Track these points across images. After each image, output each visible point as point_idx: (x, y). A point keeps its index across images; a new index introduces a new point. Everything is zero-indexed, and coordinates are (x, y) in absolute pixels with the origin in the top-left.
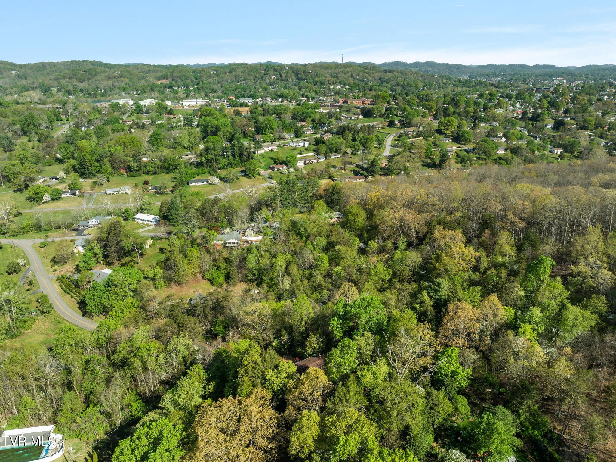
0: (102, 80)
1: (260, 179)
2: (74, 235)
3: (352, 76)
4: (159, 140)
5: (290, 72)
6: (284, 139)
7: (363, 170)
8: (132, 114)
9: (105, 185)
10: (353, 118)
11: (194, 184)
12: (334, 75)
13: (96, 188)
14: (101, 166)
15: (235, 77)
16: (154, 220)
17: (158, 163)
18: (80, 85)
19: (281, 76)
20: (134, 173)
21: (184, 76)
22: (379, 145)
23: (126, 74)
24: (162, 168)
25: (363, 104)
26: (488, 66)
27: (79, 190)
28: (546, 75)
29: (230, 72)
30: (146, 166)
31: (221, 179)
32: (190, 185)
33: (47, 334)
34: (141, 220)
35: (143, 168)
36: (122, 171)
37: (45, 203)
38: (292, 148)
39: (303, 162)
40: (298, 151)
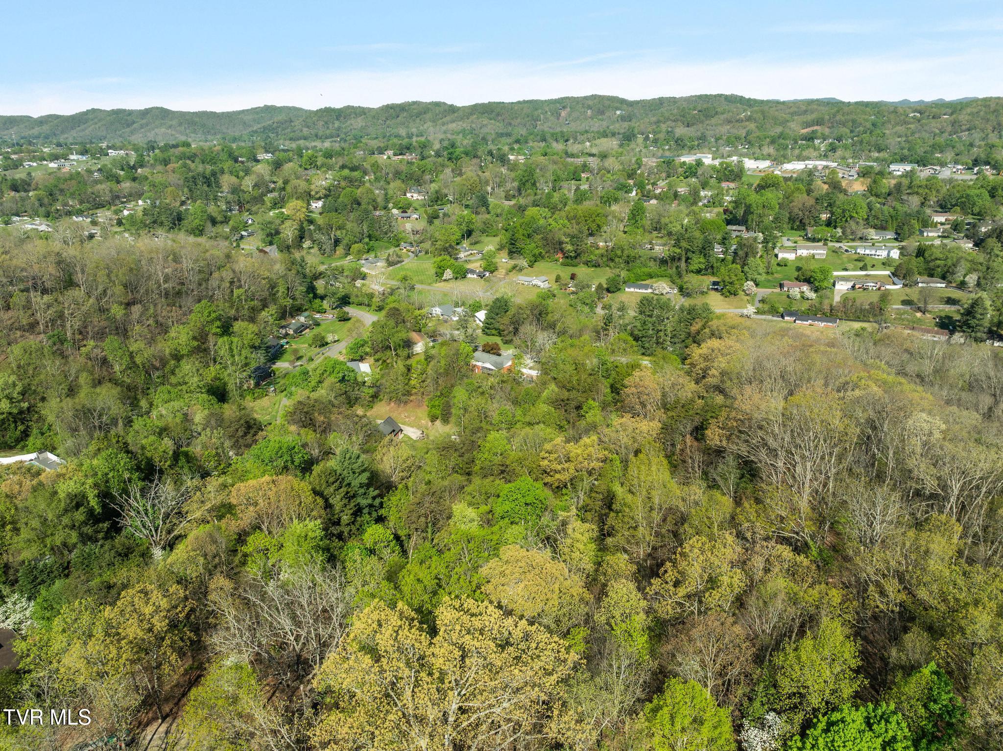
0: (717, 125)
6: (868, 240)
9: (524, 271)
11: (632, 290)
13: (512, 273)
18: (680, 131)
20: (569, 261)
24: (608, 258)
27: (492, 272)
29: (951, 114)
31: (681, 289)
32: (626, 289)
34: (479, 319)
37: (445, 280)
38: (856, 257)
39: (850, 284)
40: (861, 264)
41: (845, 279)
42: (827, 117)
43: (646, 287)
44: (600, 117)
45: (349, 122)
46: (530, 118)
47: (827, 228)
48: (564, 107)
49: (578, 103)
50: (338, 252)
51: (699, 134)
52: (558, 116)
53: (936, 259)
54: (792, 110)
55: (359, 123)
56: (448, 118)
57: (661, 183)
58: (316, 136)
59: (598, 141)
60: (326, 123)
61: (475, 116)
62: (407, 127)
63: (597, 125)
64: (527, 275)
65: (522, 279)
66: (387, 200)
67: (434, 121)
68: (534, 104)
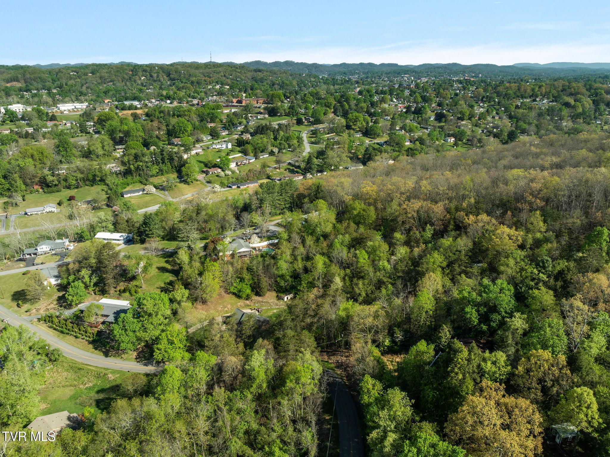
1: (198, 184)
2: (22, 266)
3: (225, 76)
4: (68, 150)
5: (161, 72)
6: (202, 141)
7: (296, 168)
8: (4, 122)
9: (21, 205)
10: (259, 117)
11: (129, 195)
12: (206, 75)
13: (10, 210)
14: (10, 183)
15: (101, 78)
16: (122, 238)
17: (80, 176)
19: (151, 76)
20: (54, 189)
21: (39, 78)
24: (84, 180)
25: (257, 103)
26: (341, 65)
28: (394, 72)
29: (93, 73)
30: (66, 180)
31: (156, 187)
32: (125, 196)
33: (71, 385)
34: (105, 239)
35: (62, 182)
36: (36, 187)
38: (216, 150)
39: (235, 164)
42: (20, 76)
43: (138, 191)
65: (31, 210)
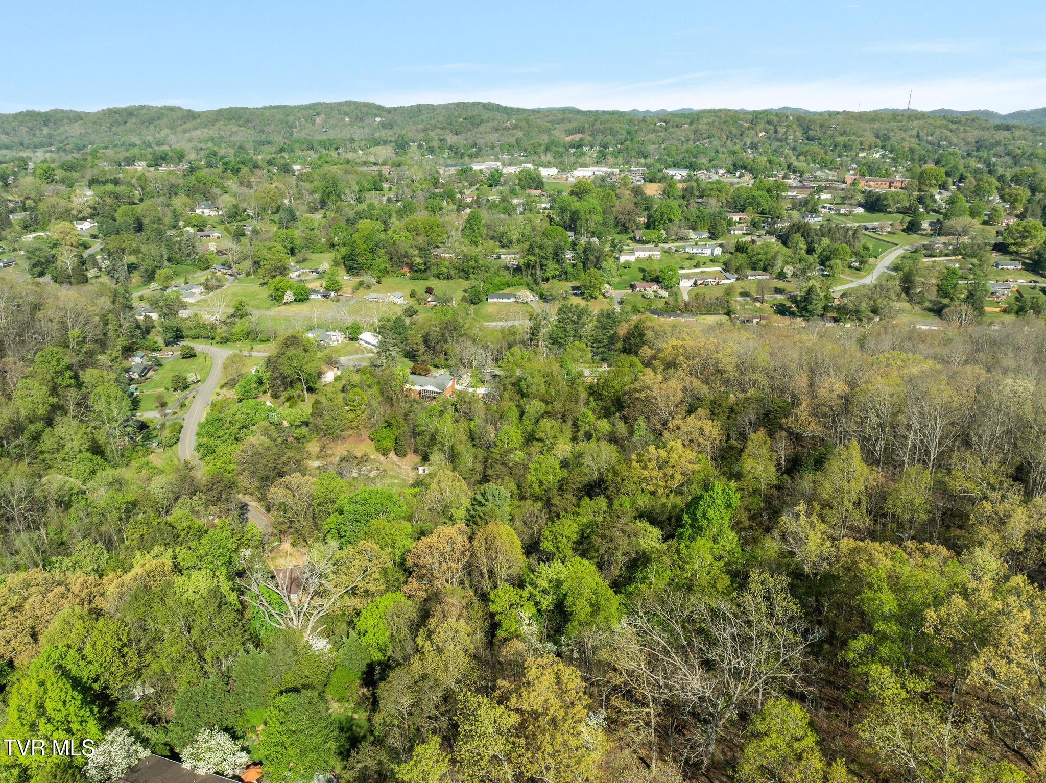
0: (485, 133)
1: (602, 303)
3: (918, 136)
5: (794, 126)
6: (683, 240)
9: (373, 287)
10: (842, 211)
11: (495, 300)
13: (360, 291)
14: (374, 259)
15: (695, 132)
17: (459, 262)
18: (451, 139)
19: (776, 132)
20: (419, 274)
21: (611, 129)
22: (861, 262)
23: (523, 124)
25: (890, 186)
27: (336, 291)
29: (691, 124)
30: (438, 266)
31: (541, 296)
32: (490, 300)
34: (366, 342)
36: (405, 270)
37: (285, 303)
38: (687, 256)
39: (692, 281)
40: (694, 262)
41: (688, 276)
42: (587, 126)
43: (509, 296)
44: (360, 124)
45: (62, 128)
46: (284, 125)
47: (647, 231)
48: (318, 114)
49: (332, 109)
50: (133, 280)
51: (470, 141)
52: (314, 123)
53: (759, 254)
54: (550, 118)
55: (76, 129)
56: (189, 125)
57: (467, 192)
58: (22, 144)
59: (372, 150)
60: (31, 129)
61: (222, 123)
62: (140, 134)
63: (358, 132)
64: (375, 291)
65: (372, 296)
66: (176, 218)
67: (172, 128)
68: (285, 110)
